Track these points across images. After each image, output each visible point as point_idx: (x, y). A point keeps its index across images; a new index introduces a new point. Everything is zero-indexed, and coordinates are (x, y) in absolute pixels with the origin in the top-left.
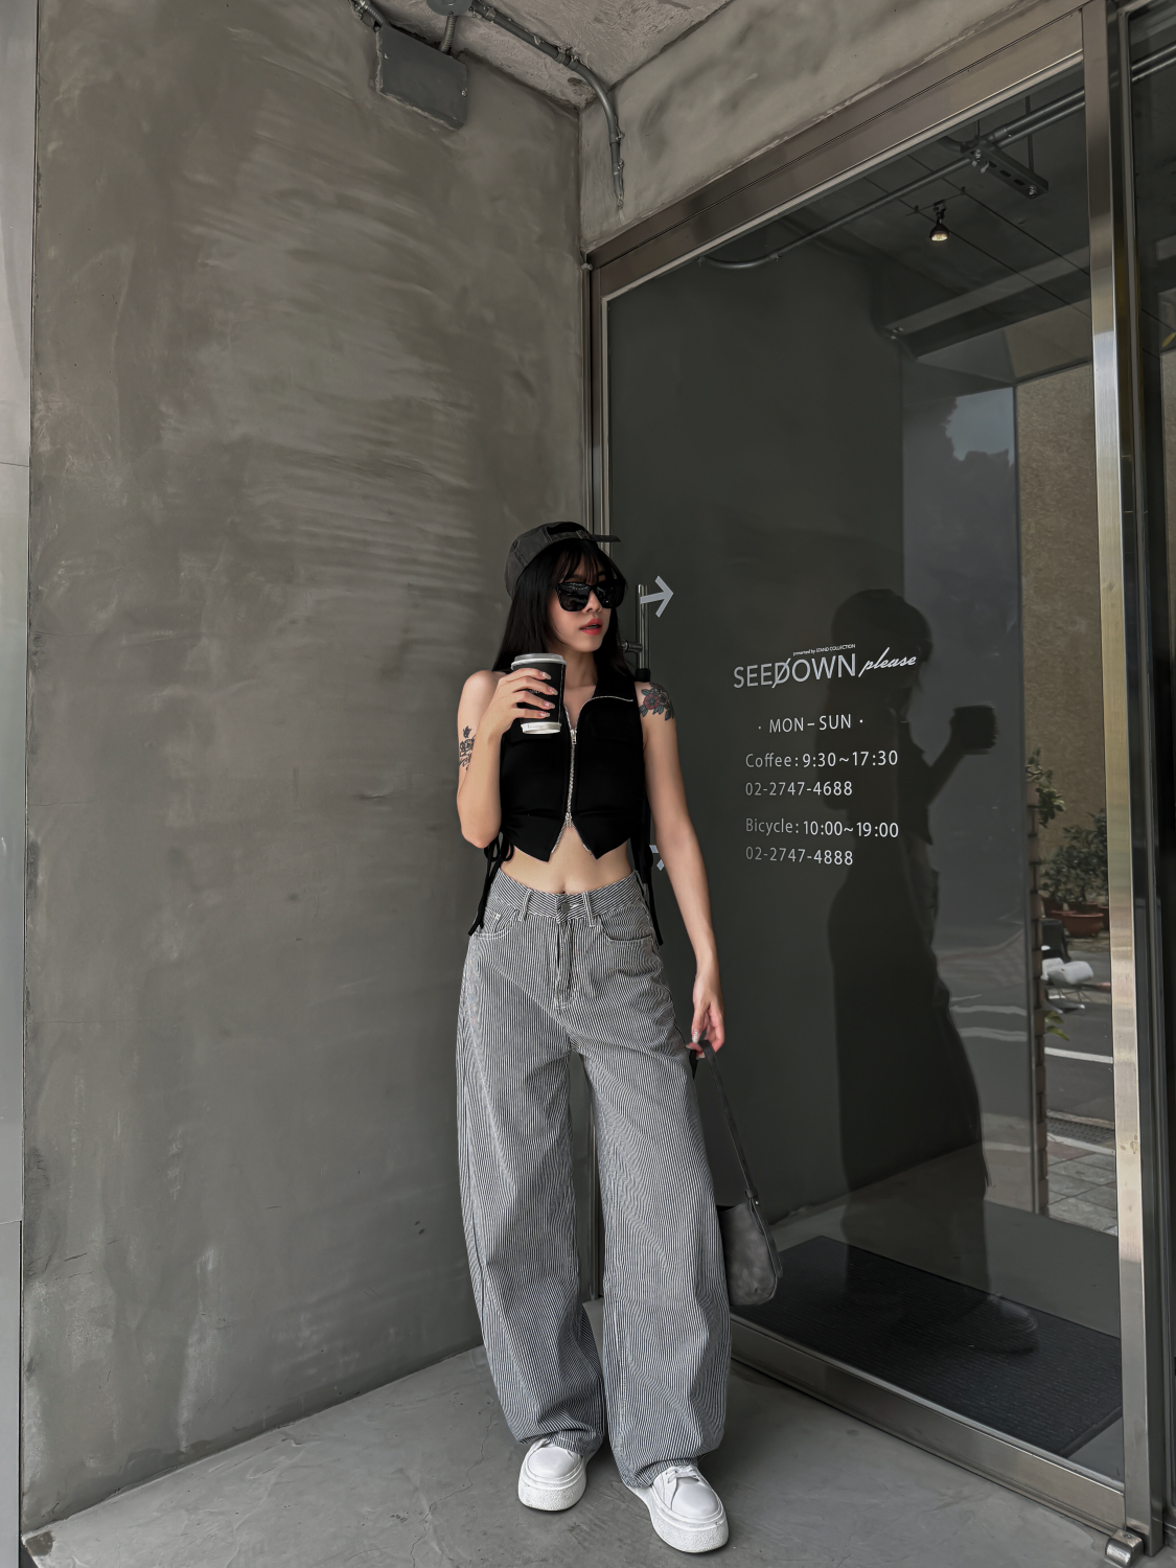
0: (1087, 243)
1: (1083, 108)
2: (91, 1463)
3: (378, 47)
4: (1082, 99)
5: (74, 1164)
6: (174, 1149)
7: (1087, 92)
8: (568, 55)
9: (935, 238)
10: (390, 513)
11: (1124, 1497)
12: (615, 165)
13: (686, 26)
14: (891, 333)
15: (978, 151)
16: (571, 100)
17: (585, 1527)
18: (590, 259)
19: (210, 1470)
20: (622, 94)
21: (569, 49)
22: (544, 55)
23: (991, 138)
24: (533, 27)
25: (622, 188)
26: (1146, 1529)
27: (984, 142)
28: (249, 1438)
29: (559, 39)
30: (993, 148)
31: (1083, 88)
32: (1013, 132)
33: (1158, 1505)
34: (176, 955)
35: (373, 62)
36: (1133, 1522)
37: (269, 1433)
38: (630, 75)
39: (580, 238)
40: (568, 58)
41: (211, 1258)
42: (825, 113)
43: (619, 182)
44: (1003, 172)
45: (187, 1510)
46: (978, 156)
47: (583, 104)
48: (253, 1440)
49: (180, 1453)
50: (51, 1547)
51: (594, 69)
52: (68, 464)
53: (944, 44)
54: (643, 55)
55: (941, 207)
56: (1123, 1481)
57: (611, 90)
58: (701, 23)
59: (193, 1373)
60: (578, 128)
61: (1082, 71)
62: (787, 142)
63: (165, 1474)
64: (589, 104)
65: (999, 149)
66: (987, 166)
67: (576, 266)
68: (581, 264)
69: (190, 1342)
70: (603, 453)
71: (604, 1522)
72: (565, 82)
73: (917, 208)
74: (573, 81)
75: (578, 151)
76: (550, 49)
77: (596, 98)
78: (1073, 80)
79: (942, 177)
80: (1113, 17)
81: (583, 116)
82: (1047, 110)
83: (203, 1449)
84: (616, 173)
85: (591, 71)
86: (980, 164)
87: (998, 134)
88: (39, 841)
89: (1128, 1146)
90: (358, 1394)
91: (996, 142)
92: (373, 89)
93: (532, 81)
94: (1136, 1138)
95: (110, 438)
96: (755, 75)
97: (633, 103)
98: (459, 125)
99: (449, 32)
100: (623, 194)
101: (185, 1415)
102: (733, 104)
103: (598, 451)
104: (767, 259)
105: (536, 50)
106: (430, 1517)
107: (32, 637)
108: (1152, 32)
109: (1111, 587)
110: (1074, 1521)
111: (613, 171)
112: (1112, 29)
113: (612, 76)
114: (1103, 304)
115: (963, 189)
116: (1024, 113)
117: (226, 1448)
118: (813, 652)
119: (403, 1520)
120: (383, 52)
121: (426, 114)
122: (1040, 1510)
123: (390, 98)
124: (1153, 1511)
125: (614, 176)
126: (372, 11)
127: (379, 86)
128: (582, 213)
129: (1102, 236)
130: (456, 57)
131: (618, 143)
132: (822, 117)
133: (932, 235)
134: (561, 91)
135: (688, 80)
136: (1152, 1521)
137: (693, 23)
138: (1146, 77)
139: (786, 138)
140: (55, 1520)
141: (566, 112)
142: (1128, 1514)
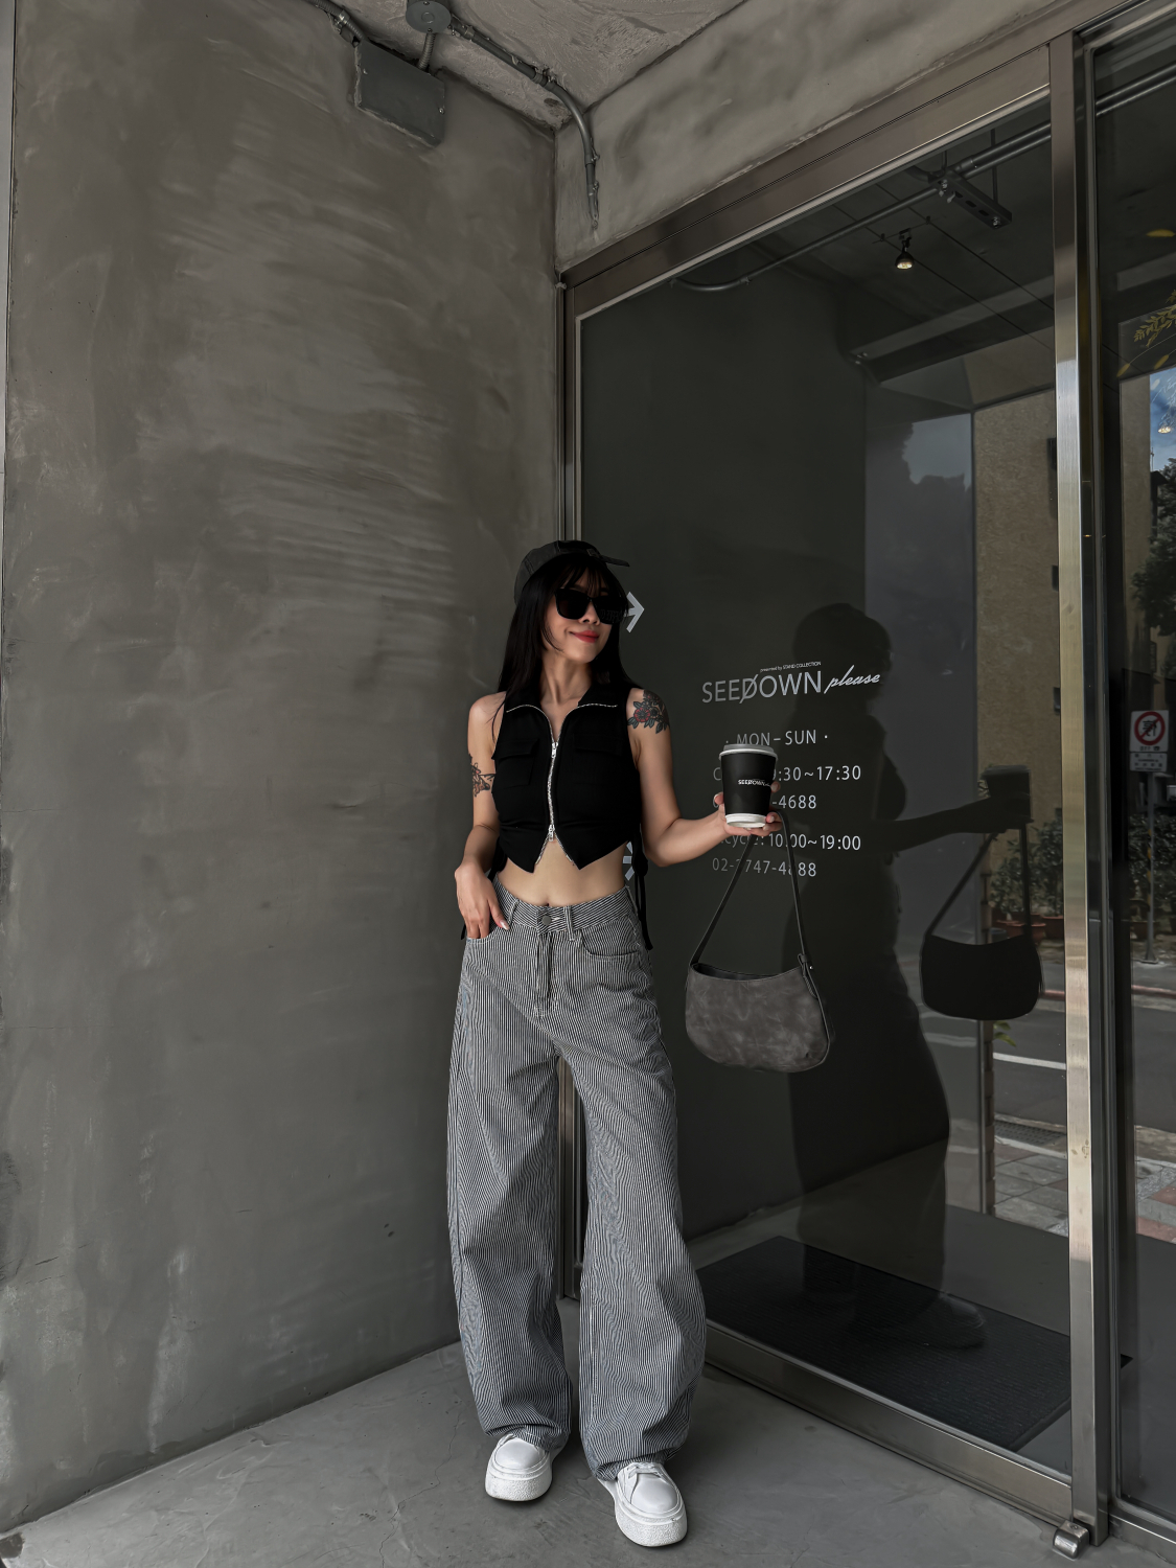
0: (1051, 271)
1: (1050, 140)
2: (62, 1466)
3: (356, 62)
4: (1048, 132)
5: (45, 1168)
6: (146, 1153)
7: (1054, 125)
8: (546, 76)
9: (900, 266)
10: (365, 526)
11: (1072, 1489)
12: (591, 186)
13: (661, 50)
14: (856, 358)
15: (945, 181)
16: (548, 121)
17: (550, 1523)
18: (564, 278)
19: (180, 1471)
20: (596, 116)
21: (546, 70)
22: (521, 75)
23: (958, 168)
24: (511, 47)
25: (597, 209)
26: (1092, 1520)
27: (950, 172)
28: (219, 1439)
29: (537, 60)
30: (959, 179)
31: (1049, 121)
32: (979, 164)
33: (1104, 1497)
34: (147, 962)
35: (353, 78)
36: (1079, 1514)
37: (239, 1434)
38: (605, 97)
39: (554, 257)
40: (545, 79)
41: (181, 1261)
42: (797, 140)
43: (594, 203)
44: (970, 204)
45: (157, 1511)
46: (945, 186)
47: (559, 125)
48: (222, 1441)
49: (149, 1454)
50: (20, 1548)
51: (571, 90)
52: (43, 471)
53: (915, 75)
54: (619, 78)
55: (906, 235)
56: (1070, 1474)
57: (587, 111)
58: (676, 48)
59: (164, 1375)
60: (553, 149)
61: (1049, 104)
62: (759, 167)
63: (135, 1475)
64: (564, 125)
65: (965, 179)
66: (954, 196)
67: (551, 284)
68: (555, 283)
69: (161, 1344)
70: (576, 469)
71: (569, 1518)
72: (542, 102)
73: (883, 235)
74: (549, 102)
75: (553, 171)
76: (528, 70)
77: (572, 119)
78: (1039, 114)
79: (909, 206)
80: (1079, 53)
81: (559, 136)
82: (1013, 142)
83: (173, 1450)
84: (591, 194)
85: (567, 92)
86: (948, 193)
87: (965, 165)
88: (12, 848)
89: (1079, 1150)
90: (326, 1394)
91: (962, 173)
92: (352, 104)
93: (509, 101)
94: (1087, 1143)
95: (85, 446)
96: (729, 101)
97: (609, 124)
98: (436, 142)
99: (427, 50)
100: (597, 215)
101: (155, 1417)
102: (707, 129)
103: (570, 468)
104: (738, 283)
105: (514, 69)
106: (398, 1515)
107: (6, 644)
108: (1116, 69)
109: (1070, 609)
110: (1023, 1513)
111: (588, 193)
112: (1078, 64)
113: (588, 98)
114: (1066, 332)
115: (928, 218)
116: (989, 145)
117: (195, 1449)
118: (780, 668)
119: (373, 1518)
120: (362, 67)
121: (404, 130)
122: (991, 1503)
123: (369, 113)
124: (1099, 1502)
125: (589, 197)
126: (351, 26)
127: (357, 101)
128: (557, 232)
129: (1066, 266)
130: (434, 75)
131: (594, 165)
132: (795, 144)
133: (896, 264)
134: (538, 112)
135: (664, 103)
136: (1098, 1512)
137: (669, 48)
138: (1108, 112)
139: (759, 163)
140: (24, 1522)
141: (543, 132)
142: (1075, 1504)
